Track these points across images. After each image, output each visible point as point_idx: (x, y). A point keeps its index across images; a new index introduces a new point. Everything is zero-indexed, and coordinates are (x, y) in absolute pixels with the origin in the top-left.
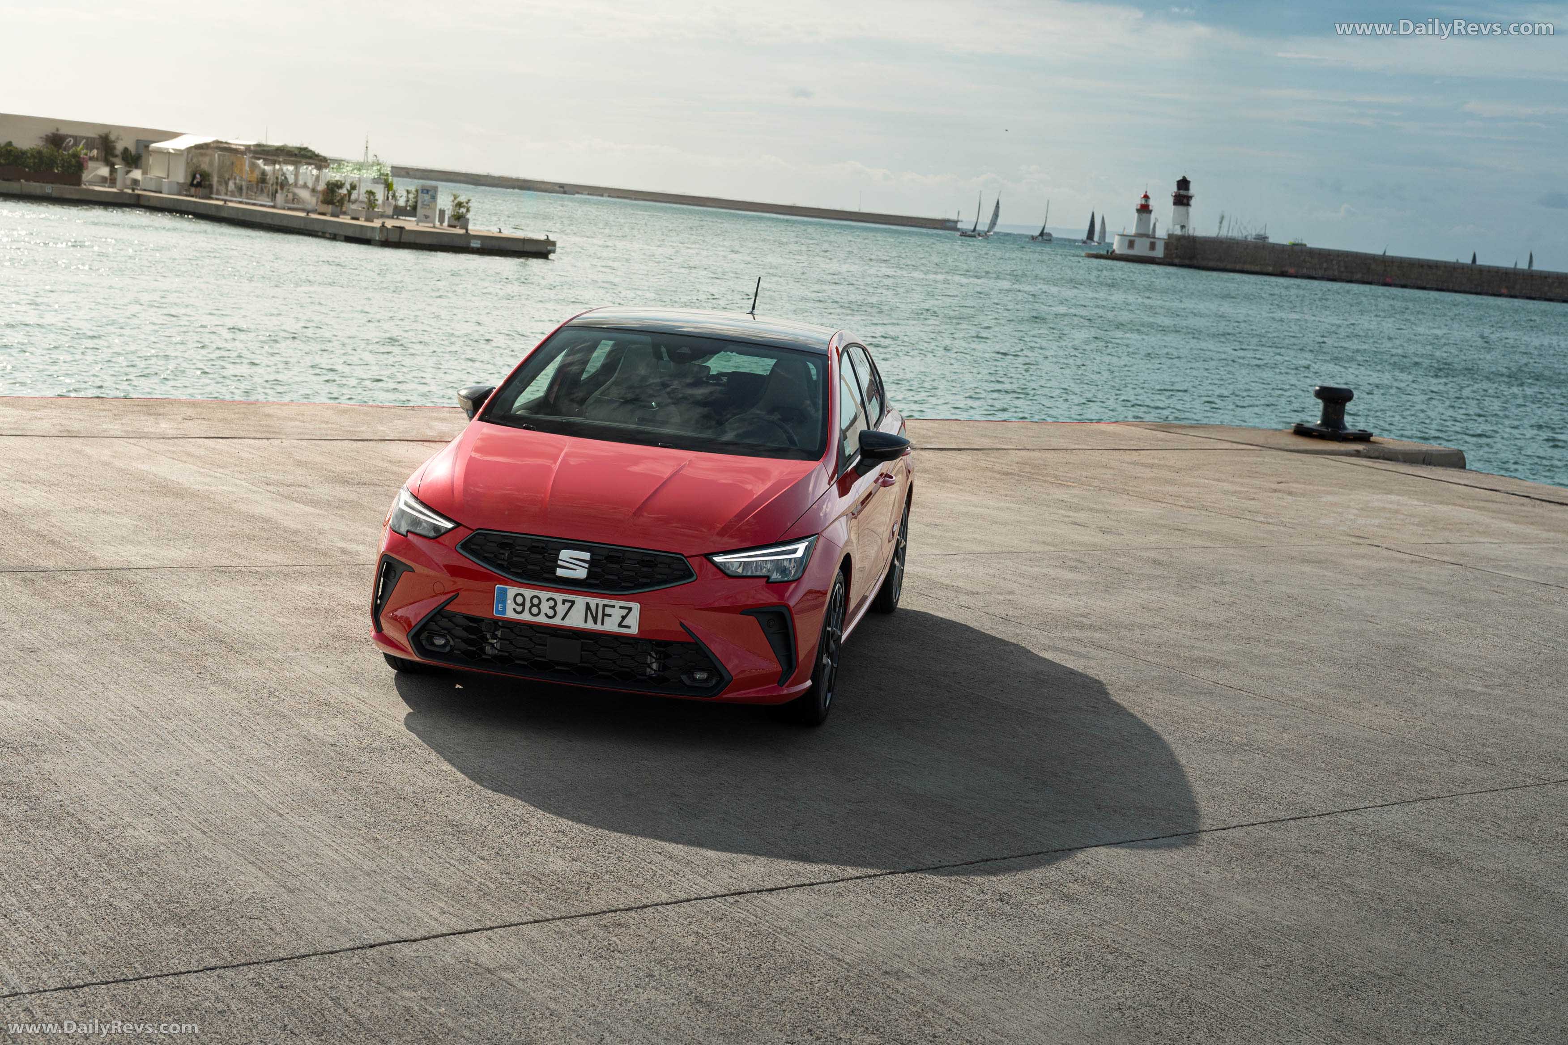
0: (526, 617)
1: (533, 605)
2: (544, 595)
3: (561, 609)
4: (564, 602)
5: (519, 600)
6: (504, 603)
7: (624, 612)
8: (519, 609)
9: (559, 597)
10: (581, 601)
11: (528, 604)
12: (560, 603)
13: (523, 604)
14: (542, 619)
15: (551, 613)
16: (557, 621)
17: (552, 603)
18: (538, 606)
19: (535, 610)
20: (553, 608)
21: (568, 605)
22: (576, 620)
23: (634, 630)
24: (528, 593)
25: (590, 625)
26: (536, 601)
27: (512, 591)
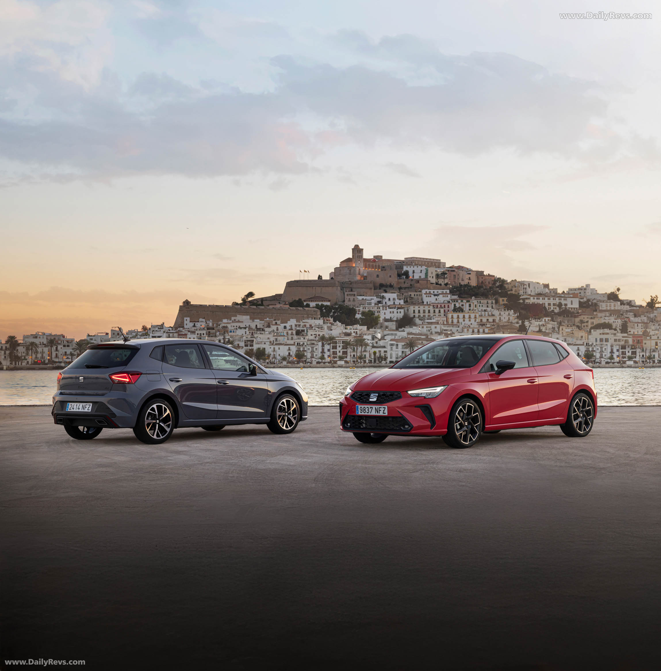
0: (363, 414)
1: (364, 410)
2: (366, 406)
3: (370, 410)
4: (370, 408)
5: (361, 409)
6: (358, 410)
7: (384, 409)
8: (361, 411)
9: (369, 406)
10: (374, 407)
11: (363, 410)
12: (369, 408)
13: (362, 410)
14: (366, 414)
15: (368, 411)
16: (369, 414)
17: (368, 408)
18: (365, 410)
19: (364, 411)
20: (368, 410)
21: (371, 408)
22: (373, 413)
23: (386, 414)
24: (363, 406)
25: (377, 414)
26: (364, 409)
27: (359, 406)
